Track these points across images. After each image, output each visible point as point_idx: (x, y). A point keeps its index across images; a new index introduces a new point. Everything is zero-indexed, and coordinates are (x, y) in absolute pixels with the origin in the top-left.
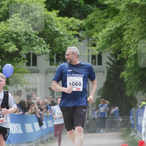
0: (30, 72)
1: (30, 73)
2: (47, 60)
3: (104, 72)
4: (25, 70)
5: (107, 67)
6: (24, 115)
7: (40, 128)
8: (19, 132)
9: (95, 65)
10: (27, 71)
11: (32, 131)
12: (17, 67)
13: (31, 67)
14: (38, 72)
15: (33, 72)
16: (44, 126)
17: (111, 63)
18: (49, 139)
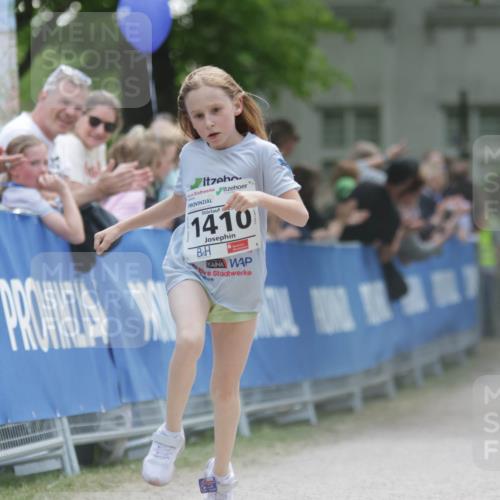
0: (342, 23)
1: (344, 30)
4: (320, 12)
7: (392, 309)
8: (279, 332)
10: (326, 16)
11: (348, 325)
16: (414, 302)
18: (438, 369)
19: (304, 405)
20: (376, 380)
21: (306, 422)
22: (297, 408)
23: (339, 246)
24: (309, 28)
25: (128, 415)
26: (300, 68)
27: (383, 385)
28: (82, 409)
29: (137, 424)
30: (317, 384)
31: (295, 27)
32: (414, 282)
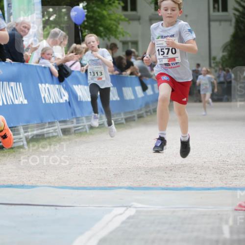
0: (127, 19)
1: (128, 21)
2: (151, 3)
3: (230, 21)
4: (121, 16)
5: (234, 14)
6: (121, 75)
7: (144, 94)
9: (218, 11)
10: (123, 17)
11: (133, 98)
12: (110, 12)
13: (129, 13)
14: (138, 19)
15: (132, 19)
16: (149, 92)
17: (241, 9)
19: (122, 119)
20: (141, 112)
21: (122, 123)
22: (120, 119)
23: (129, 76)
24: (118, 21)
25: (75, 121)
26: (116, 31)
27: (143, 113)
28: (62, 119)
29: (77, 123)
30: (125, 113)
31: (115, 20)
32: (149, 86)
